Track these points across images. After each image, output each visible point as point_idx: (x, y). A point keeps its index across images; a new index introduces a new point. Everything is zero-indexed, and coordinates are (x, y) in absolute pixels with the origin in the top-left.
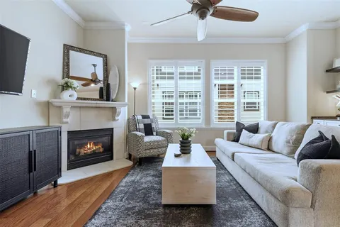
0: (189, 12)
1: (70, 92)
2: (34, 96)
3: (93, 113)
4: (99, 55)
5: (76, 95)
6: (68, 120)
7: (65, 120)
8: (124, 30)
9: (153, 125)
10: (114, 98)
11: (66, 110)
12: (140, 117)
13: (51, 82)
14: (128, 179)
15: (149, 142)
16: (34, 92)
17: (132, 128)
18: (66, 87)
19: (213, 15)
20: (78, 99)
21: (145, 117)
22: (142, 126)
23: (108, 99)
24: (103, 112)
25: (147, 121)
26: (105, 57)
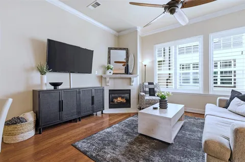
0: (164, 12)
1: (110, 70)
2: (96, 74)
3: (120, 81)
4: (124, 49)
5: (112, 72)
6: (109, 84)
7: (108, 84)
8: (137, 31)
9: (156, 89)
10: (131, 72)
11: (108, 79)
12: (147, 84)
13: (103, 66)
14: (131, 118)
15: (149, 100)
16: (96, 72)
17: (141, 90)
18: (108, 68)
19: (183, 7)
20: (113, 74)
21: (150, 84)
22: (147, 90)
23: (127, 74)
24: (124, 80)
25: (151, 86)
26: (127, 50)
